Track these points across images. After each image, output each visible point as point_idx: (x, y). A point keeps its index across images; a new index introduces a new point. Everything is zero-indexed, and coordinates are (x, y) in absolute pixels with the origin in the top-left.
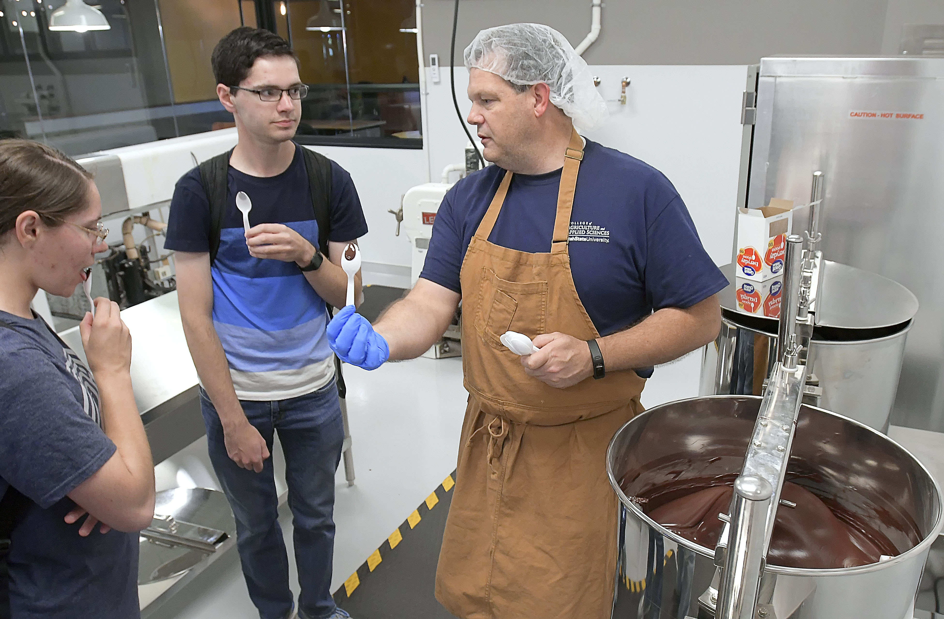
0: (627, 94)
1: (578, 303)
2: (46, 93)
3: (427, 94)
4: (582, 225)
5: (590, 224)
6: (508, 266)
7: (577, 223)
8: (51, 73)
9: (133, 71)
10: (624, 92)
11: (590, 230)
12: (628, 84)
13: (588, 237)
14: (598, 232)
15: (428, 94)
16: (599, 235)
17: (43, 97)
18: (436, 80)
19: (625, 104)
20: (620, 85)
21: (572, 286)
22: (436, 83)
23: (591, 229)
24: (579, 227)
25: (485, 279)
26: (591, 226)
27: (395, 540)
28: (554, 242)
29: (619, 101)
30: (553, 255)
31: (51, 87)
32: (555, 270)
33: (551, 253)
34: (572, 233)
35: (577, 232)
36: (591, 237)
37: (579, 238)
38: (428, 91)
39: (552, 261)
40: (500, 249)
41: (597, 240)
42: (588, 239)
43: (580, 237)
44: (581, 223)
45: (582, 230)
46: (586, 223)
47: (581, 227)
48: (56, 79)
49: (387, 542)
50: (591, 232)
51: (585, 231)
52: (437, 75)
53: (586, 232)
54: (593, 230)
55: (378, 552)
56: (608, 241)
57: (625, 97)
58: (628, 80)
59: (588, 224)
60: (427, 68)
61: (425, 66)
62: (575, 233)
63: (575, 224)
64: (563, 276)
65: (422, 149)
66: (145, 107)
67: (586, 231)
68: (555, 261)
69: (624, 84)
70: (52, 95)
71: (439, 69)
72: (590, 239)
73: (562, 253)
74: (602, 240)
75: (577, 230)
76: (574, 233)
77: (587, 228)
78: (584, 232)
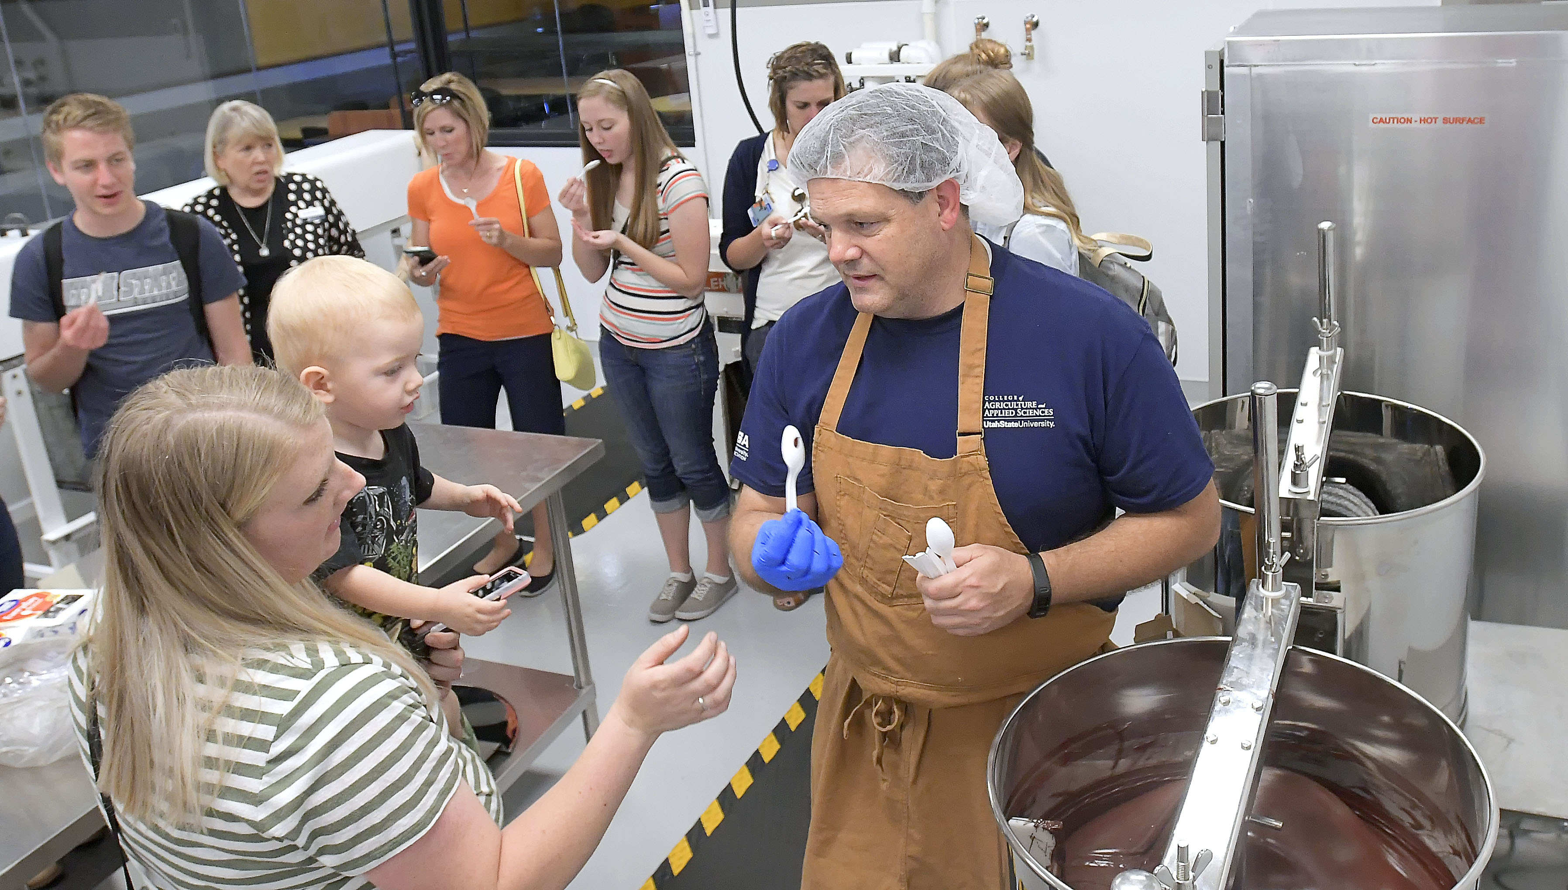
0: (1034, 42)
1: (1006, 529)
2: (31, 75)
3: (697, 54)
4: (1008, 401)
5: (1021, 398)
6: (881, 472)
7: (999, 398)
8: (41, 38)
9: (185, 31)
10: (1029, 40)
11: (1022, 408)
12: (1036, 25)
13: (1021, 420)
14: (1035, 411)
15: (699, 54)
16: (1036, 416)
17: (26, 83)
18: (712, 31)
19: (1033, 59)
20: (1022, 28)
21: (996, 505)
22: (711, 36)
23: (1023, 406)
24: (1003, 405)
25: (842, 493)
26: (1023, 403)
27: (681, 858)
28: (961, 434)
29: (1022, 54)
30: (962, 457)
31: (40, 63)
32: (967, 480)
33: (958, 455)
34: (993, 414)
35: (1001, 413)
36: (1025, 421)
37: (1006, 423)
38: (699, 50)
39: (960, 469)
40: (866, 447)
41: (1036, 424)
42: (1021, 424)
43: (1008, 421)
44: (1006, 397)
45: (1009, 409)
46: (1013, 398)
47: (1007, 405)
48: (50, 47)
49: (666, 865)
50: (1025, 413)
51: (1014, 412)
52: (713, 23)
53: (1016, 413)
54: (1027, 409)
55: (651, 882)
56: (1052, 425)
57: (1032, 47)
58: (1035, 20)
59: (1018, 398)
60: (694, 12)
61: (691, 9)
62: (999, 415)
63: (997, 399)
64: (981, 490)
65: (694, 146)
66: (206, 79)
67: (1016, 410)
68: (964, 467)
69: (1028, 26)
70: (42, 79)
71: (715, 13)
72: (1024, 424)
73: (976, 455)
74: (1043, 424)
75: (1001, 409)
76: (997, 414)
77: (1017, 405)
78: (1012, 413)
